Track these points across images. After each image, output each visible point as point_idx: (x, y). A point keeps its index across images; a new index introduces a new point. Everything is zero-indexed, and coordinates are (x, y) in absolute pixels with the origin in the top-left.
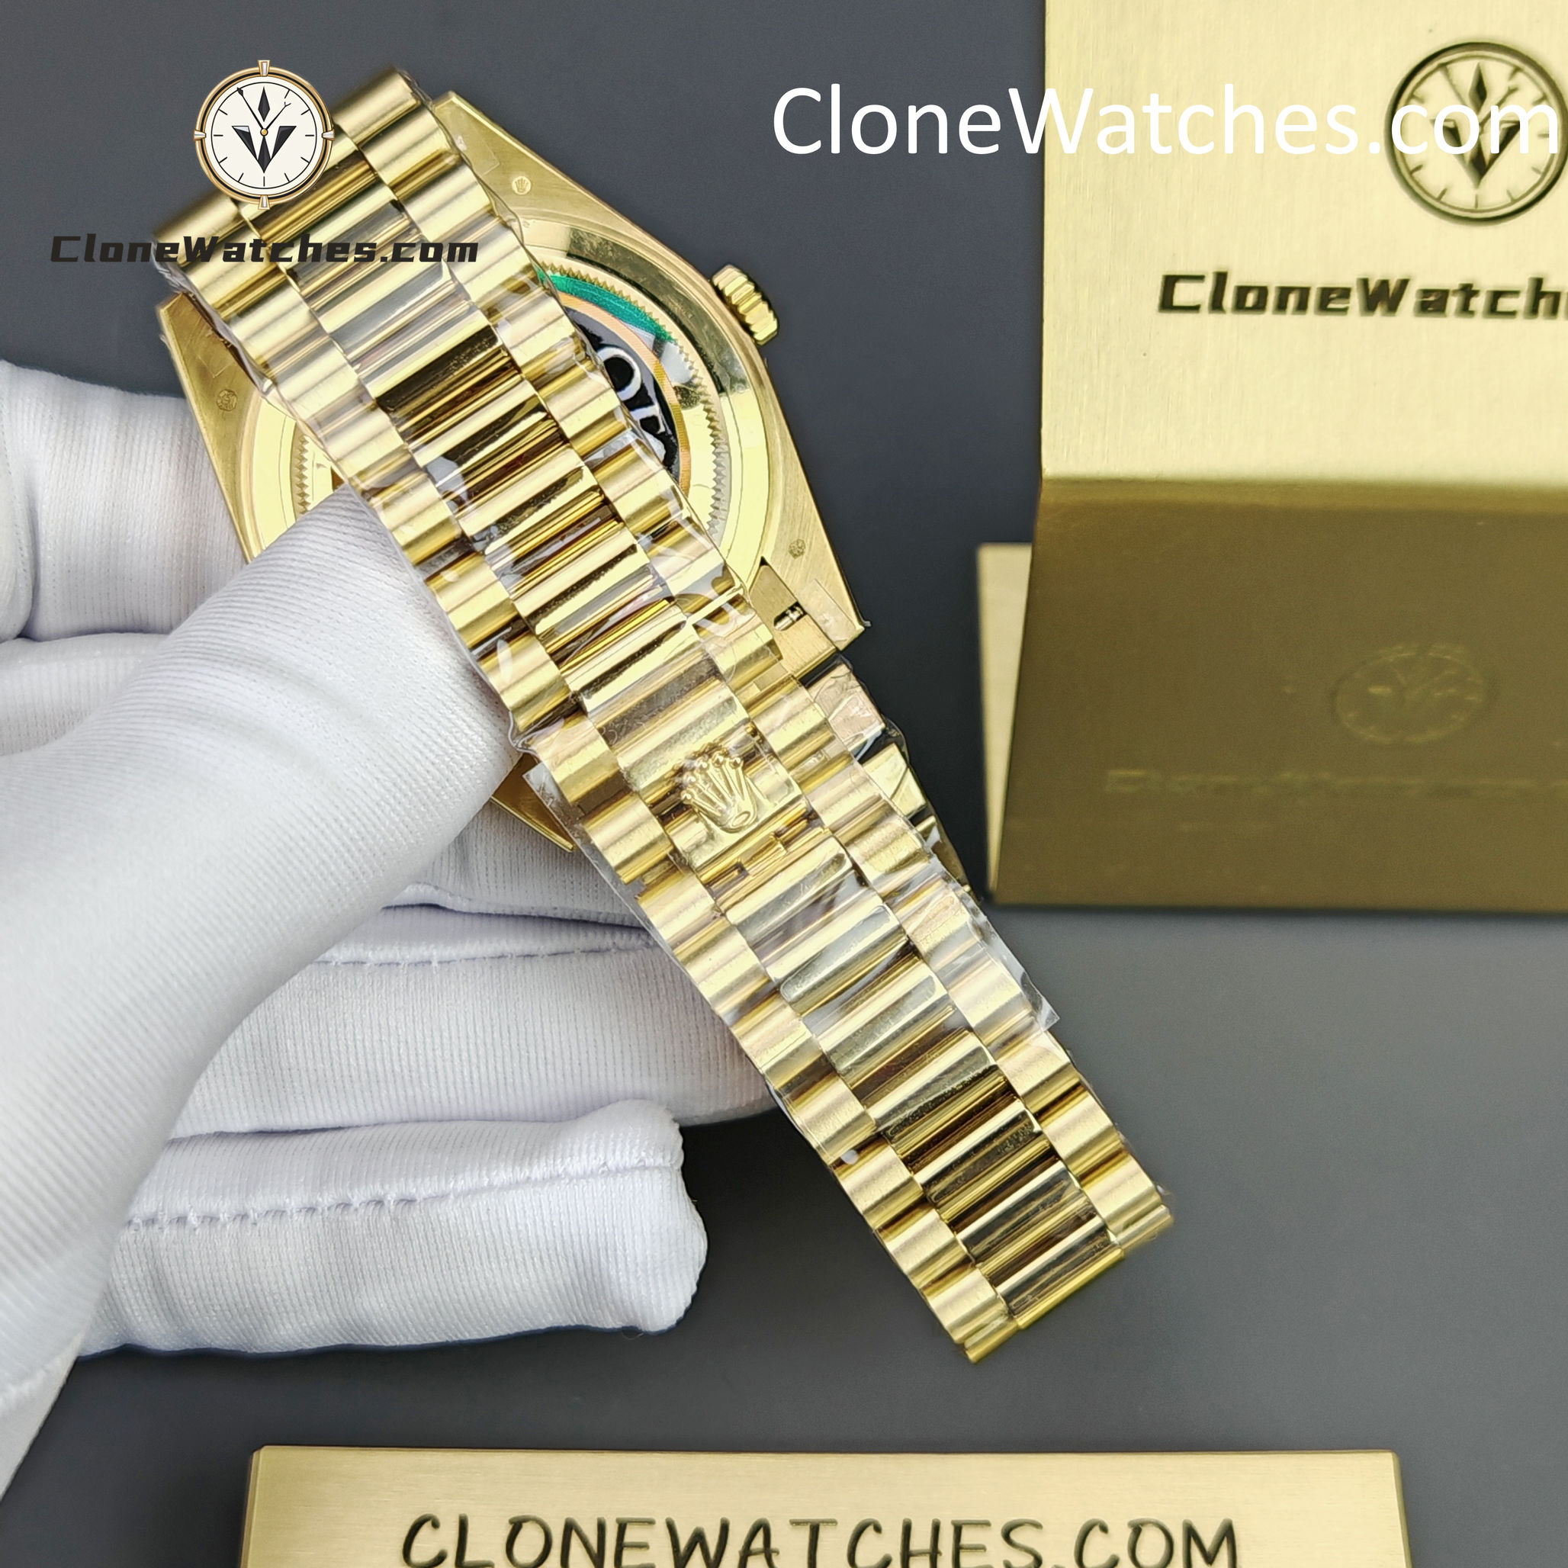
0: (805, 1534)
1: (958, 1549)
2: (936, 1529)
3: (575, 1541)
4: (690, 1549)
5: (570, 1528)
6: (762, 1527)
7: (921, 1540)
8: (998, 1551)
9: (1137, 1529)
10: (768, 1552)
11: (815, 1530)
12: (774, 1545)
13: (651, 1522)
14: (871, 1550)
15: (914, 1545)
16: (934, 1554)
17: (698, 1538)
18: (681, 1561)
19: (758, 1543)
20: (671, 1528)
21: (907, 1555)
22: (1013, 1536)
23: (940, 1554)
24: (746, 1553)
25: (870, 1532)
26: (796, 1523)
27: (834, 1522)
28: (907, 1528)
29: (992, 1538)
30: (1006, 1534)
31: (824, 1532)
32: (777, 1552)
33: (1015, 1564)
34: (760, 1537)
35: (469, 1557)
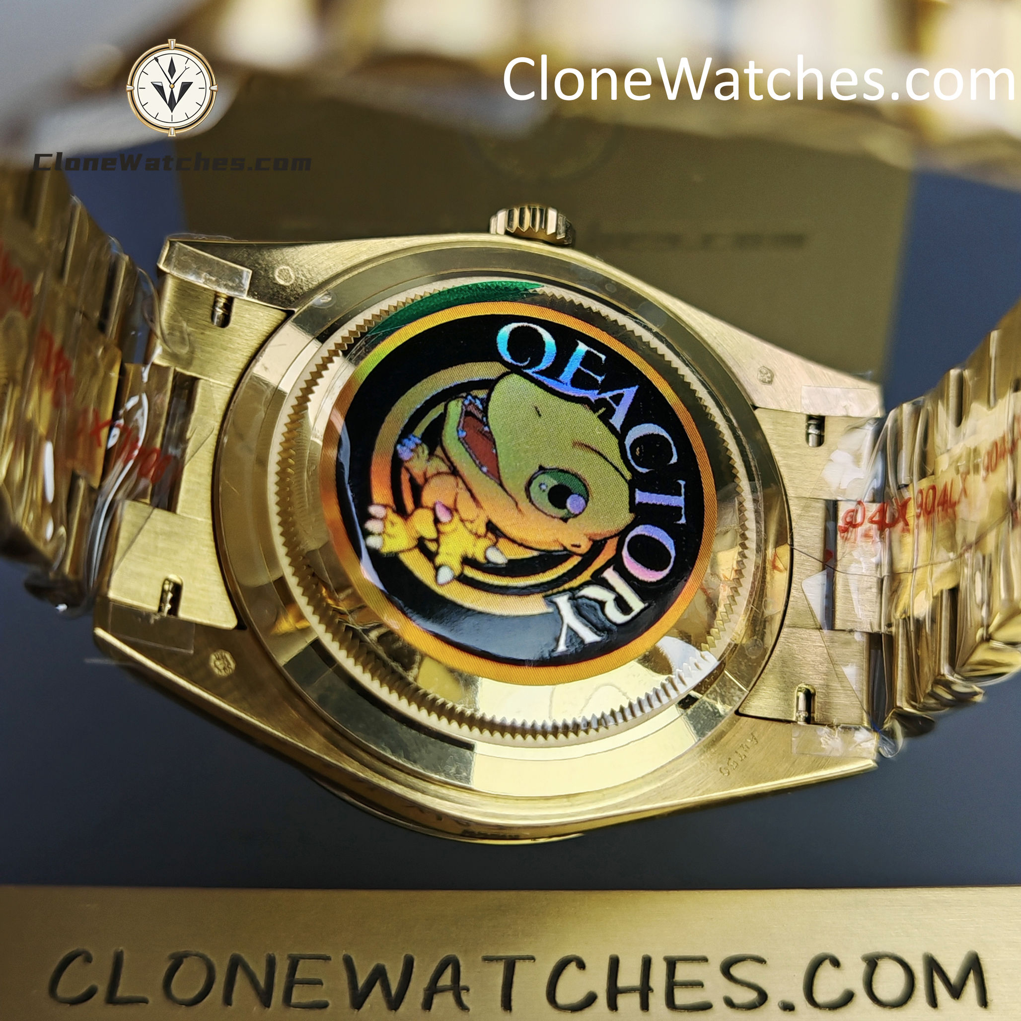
0: (499, 969)
1: (671, 985)
2: (647, 963)
3: (241, 980)
4: (370, 985)
5: (236, 963)
6: (450, 963)
7: (629, 977)
8: (715, 989)
9: (872, 964)
10: (457, 989)
11: (510, 966)
12: (463, 982)
13: (326, 959)
14: (572, 989)
15: (622, 983)
16: (645, 991)
17: (379, 974)
19: (446, 979)
20: (348, 963)
21: (614, 992)
22: (735, 971)
23: (652, 990)
24: (432, 991)
25: (572, 968)
26: (489, 959)
27: (531, 958)
28: (614, 964)
29: (711, 974)
30: (726, 969)
31: (520, 968)
32: (467, 989)
33: (737, 1000)
34: (449, 972)
35: (122, 993)
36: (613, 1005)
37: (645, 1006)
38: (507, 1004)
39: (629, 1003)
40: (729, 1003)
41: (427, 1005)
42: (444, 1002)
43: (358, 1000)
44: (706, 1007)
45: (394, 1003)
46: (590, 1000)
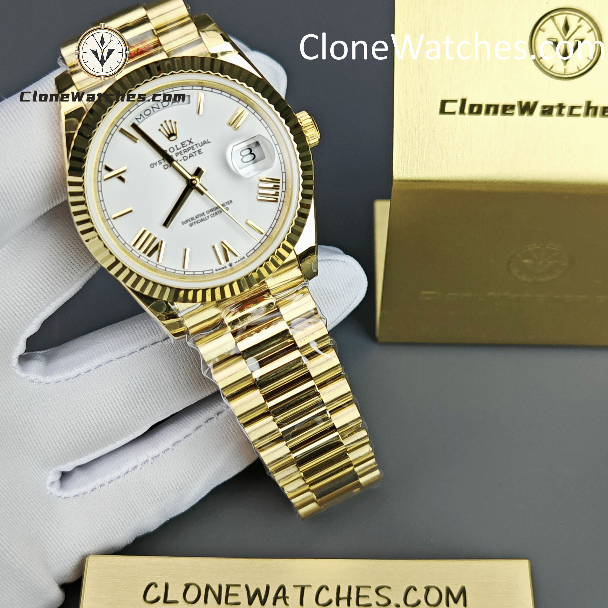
0: (299, 590)
1: (358, 597)
2: (350, 589)
3: (210, 593)
4: (254, 596)
5: (208, 587)
6: (282, 588)
7: (344, 594)
8: (373, 598)
9: (428, 589)
10: (284, 598)
11: (303, 589)
12: (287, 594)
13: (239, 585)
14: (324, 598)
15: (341, 596)
16: (349, 599)
17: (258, 592)
19: (281, 594)
20: (247, 587)
21: (338, 599)
22: (380, 592)
23: (351, 599)
24: (276, 598)
25: (324, 590)
26: (295, 586)
27: (310, 586)
28: (339, 589)
29: (372, 593)
30: (377, 591)
31: (306, 590)
32: (288, 598)
33: (380, 603)
34: (282, 591)
35: (169, 599)
36: (338, 604)
37: (349, 604)
38: (302, 603)
39: (343, 603)
40: (378, 604)
41: (274, 603)
42: (280, 602)
43: (251, 601)
44: (370, 605)
45: (263, 603)
46: (330, 602)
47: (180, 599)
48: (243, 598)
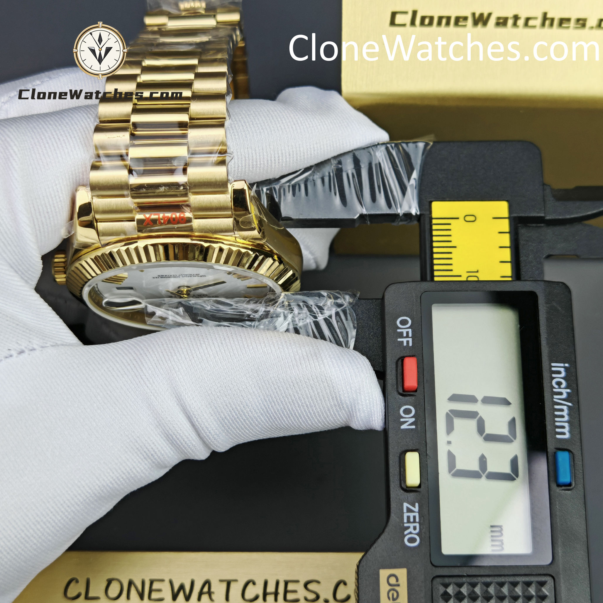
0: (225, 585)
1: (286, 592)
2: (277, 583)
3: (133, 589)
4: (179, 591)
5: (131, 583)
6: (207, 582)
7: (271, 588)
8: (301, 593)
10: (210, 593)
11: (229, 584)
12: (212, 590)
13: (163, 581)
14: (250, 593)
15: (268, 591)
16: (276, 594)
17: (182, 587)
18: (175, 597)
19: (206, 589)
20: (171, 583)
21: (265, 594)
22: (309, 586)
23: (279, 594)
24: (201, 594)
25: (251, 585)
26: (221, 581)
27: (236, 581)
28: (266, 583)
29: (300, 587)
30: (306, 586)
31: (232, 585)
32: (213, 593)
33: (309, 598)
34: (207, 586)
35: (91, 595)
36: (265, 599)
37: (276, 600)
38: (227, 599)
39: (270, 599)
40: (306, 599)
41: (199, 599)
42: (205, 597)
44: (298, 600)
45: (188, 598)
46: (257, 598)
47: (102, 594)
48: (167, 594)
